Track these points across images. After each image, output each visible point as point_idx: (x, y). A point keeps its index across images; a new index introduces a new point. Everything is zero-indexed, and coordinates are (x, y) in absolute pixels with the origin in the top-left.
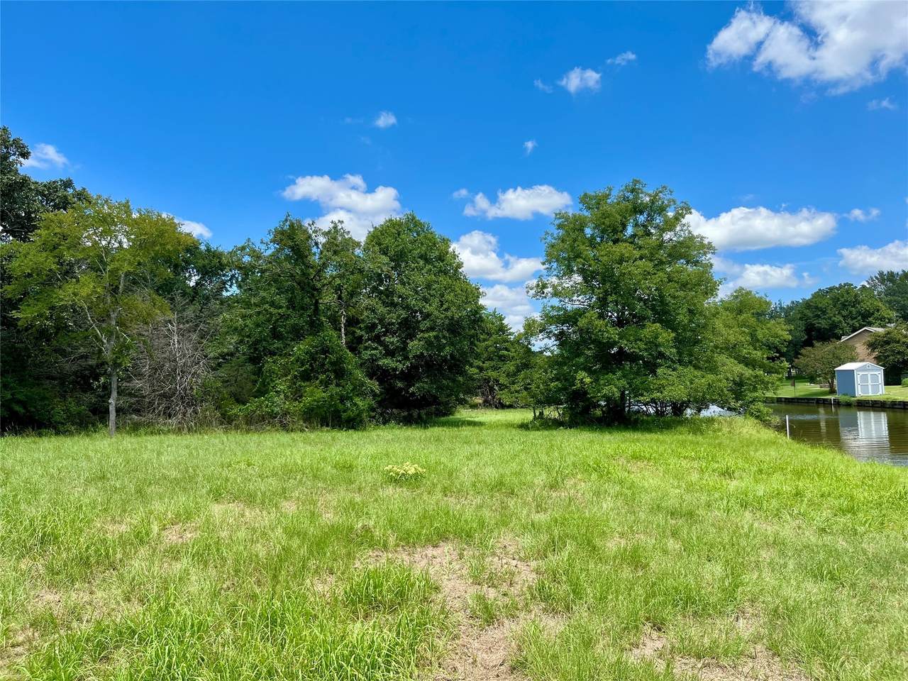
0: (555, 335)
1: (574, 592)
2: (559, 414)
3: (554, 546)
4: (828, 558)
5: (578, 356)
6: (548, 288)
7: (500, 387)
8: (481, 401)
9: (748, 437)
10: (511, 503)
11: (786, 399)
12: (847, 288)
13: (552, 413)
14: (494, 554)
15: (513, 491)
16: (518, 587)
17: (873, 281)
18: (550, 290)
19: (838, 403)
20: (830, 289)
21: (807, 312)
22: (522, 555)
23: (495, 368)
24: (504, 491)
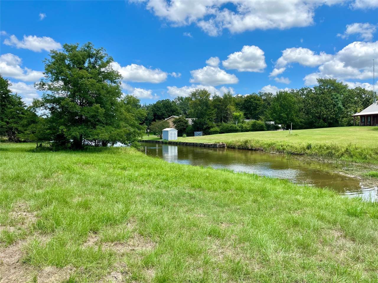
0: (49, 108)
1: (56, 223)
2: (50, 145)
3: (47, 204)
4: (159, 197)
5: (61, 118)
6: (45, 85)
7: (19, 132)
8: (7, 139)
9: (132, 154)
10: (24, 186)
11: (145, 140)
12: (168, 101)
13: (46, 144)
14: (13, 211)
15: (25, 180)
16: (27, 225)
17: (176, 99)
18: (47, 86)
19: (163, 143)
20: (162, 101)
21: (154, 108)
22: (29, 209)
23: (16, 123)
24: (19, 180)
